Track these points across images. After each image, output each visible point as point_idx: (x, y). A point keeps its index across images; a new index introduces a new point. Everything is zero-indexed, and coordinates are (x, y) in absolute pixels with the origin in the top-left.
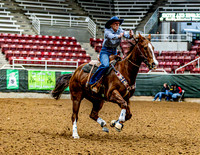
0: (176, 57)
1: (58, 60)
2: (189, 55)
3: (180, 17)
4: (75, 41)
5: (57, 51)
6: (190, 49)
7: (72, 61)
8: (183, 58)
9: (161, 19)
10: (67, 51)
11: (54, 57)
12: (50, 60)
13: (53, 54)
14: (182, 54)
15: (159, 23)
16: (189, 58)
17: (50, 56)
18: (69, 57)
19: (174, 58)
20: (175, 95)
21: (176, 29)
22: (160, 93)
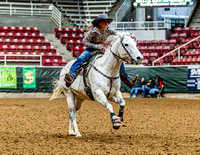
0: (153, 48)
1: (18, 54)
2: (168, 44)
3: (156, 2)
4: (38, 32)
5: (18, 44)
6: (168, 38)
7: (34, 54)
8: (160, 47)
9: (135, 5)
10: (29, 44)
11: (15, 51)
12: (10, 54)
13: (13, 47)
14: (160, 44)
15: (133, 9)
16: (168, 47)
17: (9, 50)
18: (31, 51)
19: (151, 48)
20: (153, 91)
21: (152, 16)
22: (136, 89)
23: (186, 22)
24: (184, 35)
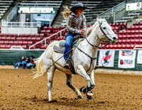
0: (29, 38)
2: (39, 36)
3: (33, 10)
6: (39, 33)
8: (34, 38)
9: (19, 12)
14: (34, 36)
15: (18, 14)
16: (39, 38)
20: (29, 65)
21: (30, 19)
22: (19, 64)
23: (50, 23)
24: (49, 31)
